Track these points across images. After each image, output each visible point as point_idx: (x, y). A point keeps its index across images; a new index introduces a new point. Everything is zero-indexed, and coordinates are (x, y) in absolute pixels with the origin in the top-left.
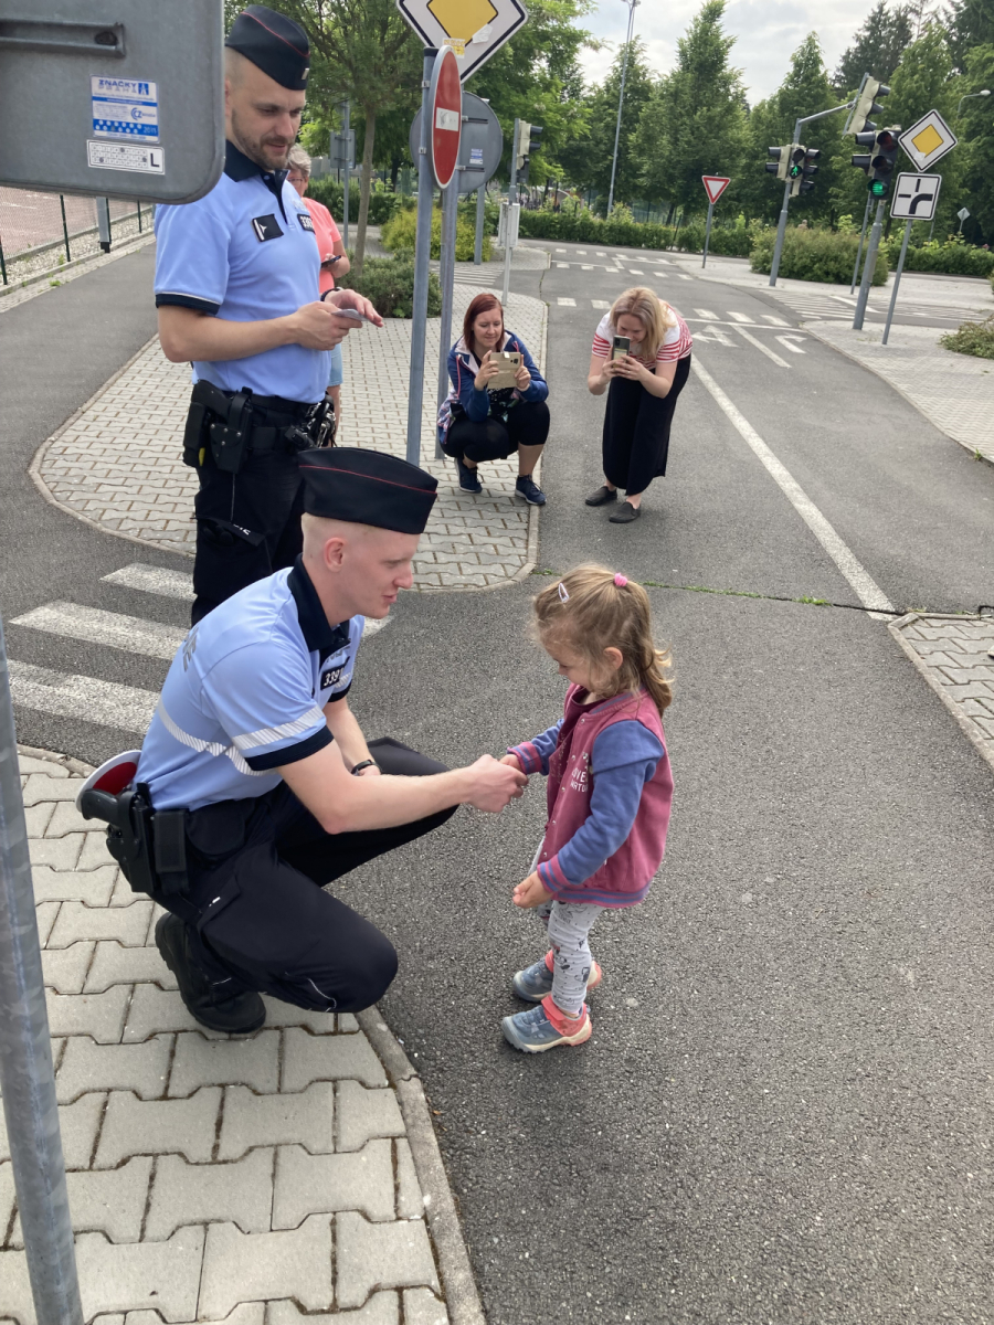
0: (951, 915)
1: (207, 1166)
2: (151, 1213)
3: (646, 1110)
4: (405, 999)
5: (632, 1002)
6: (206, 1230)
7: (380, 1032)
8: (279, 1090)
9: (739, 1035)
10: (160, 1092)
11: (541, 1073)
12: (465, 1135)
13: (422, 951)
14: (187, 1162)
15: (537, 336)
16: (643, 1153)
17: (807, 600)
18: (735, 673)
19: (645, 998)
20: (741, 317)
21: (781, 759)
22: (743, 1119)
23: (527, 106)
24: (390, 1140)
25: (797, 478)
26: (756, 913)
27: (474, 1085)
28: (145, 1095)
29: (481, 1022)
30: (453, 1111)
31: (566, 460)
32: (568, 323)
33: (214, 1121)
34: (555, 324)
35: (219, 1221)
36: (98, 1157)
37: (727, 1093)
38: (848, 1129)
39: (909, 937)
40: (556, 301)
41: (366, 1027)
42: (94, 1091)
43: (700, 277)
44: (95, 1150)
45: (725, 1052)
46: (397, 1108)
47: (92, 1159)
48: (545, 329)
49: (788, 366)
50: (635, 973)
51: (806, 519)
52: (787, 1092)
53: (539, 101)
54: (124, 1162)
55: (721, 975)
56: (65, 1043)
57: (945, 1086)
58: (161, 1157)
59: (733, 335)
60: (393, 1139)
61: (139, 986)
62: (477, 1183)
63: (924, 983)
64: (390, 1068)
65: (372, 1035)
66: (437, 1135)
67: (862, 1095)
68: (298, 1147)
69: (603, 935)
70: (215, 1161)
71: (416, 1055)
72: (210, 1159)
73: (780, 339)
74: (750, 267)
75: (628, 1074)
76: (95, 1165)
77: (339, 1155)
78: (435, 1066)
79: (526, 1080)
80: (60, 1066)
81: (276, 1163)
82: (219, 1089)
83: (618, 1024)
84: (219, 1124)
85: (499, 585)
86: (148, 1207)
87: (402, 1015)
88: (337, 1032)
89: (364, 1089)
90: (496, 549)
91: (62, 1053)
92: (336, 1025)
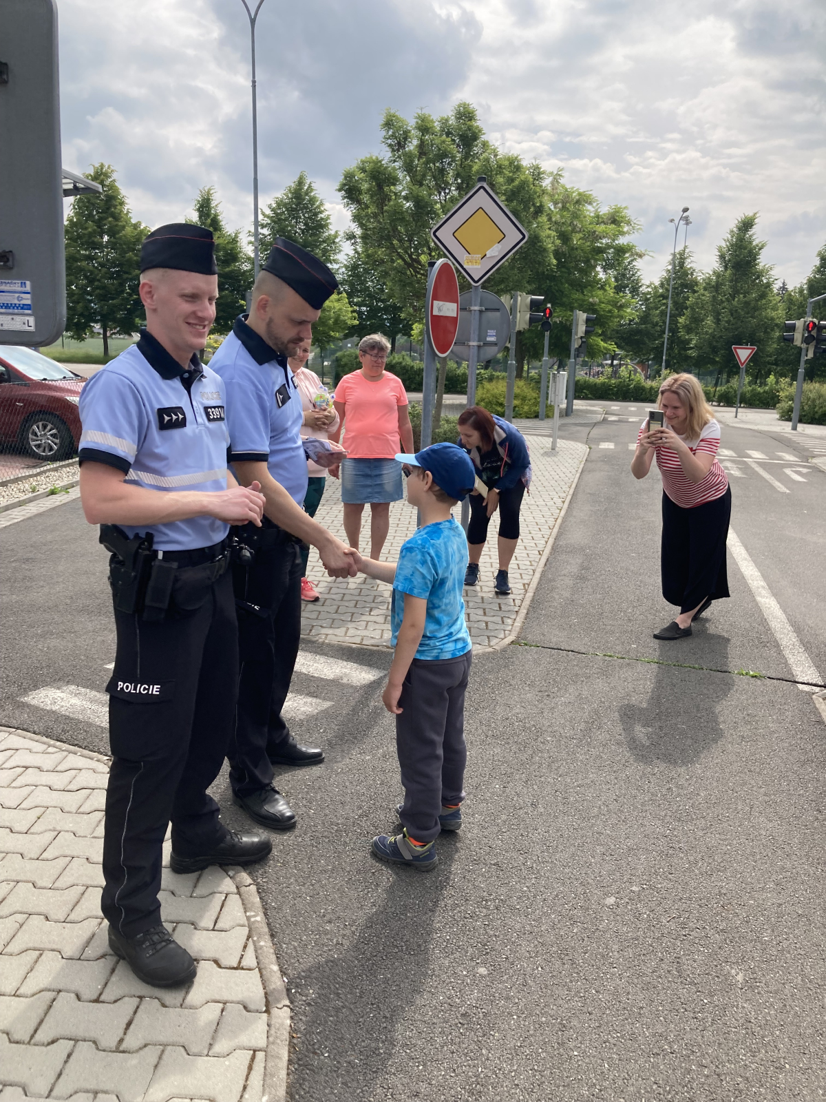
0: (796, 932)
1: (110, 1053)
2: (60, 1080)
3: (466, 1055)
4: (298, 949)
5: (482, 971)
6: (95, 1097)
7: (272, 971)
8: (181, 1005)
9: (567, 1006)
10: (95, 997)
11: (388, 1016)
12: (311, 1055)
13: (324, 916)
14: (98, 1049)
15: (574, 471)
16: (451, 1088)
17: (744, 672)
18: (661, 728)
19: (495, 969)
20: (757, 455)
21: (679, 795)
22: (547, 1073)
23: (584, 301)
24: (252, 1052)
25: (765, 577)
26: (614, 913)
27: (331, 1018)
28: (84, 997)
29: (353, 972)
30: (308, 1036)
31: (567, 562)
32: (603, 461)
33: (127, 1022)
34: (592, 461)
35: (106, 1092)
36: (36, 1036)
37: (540, 1050)
38: (639, 1092)
39: (749, 947)
40: (599, 445)
41: (262, 966)
42: (49, 990)
43: (731, 425)
44: (36, 1031)
45: (549, 1018)
46: (266, 1028)
47: (32, 1037)
48: (582, 466)
49: (788, 491)
50: (493, 949)
51: (764, 609)
52: (594, 1057)
53: (592, 296)
55: (567, 958)
56: (41, 955)
57: (742, 1069)
58: (80, 1042)
59: (745, 468)
60: (255, 1051)
62: (309, 1092)
63: (750, 985)
64: (270, 998)
65: (264, 973)
66: (289, 1052)
67: (661, 1067)
68: (181, 1048)
69: (476, 918)
70: (118, 1050)
71: (293, 991)
72: (114, 1049)
73: (788, 471)
74: (778, 416)
75: (460, 1025)
76: (32, 1041)
77: (209, 1058)
78: (305, 1001)
79: (375, 1019)
80: (31, 970)
81: (160, 1058)
82: (138, 1000)
83: (465, 986)
84: (129, 1024)
85: (480, 651)
86: (60, 1075)
87: (292, 961)
88: (239, 967)
89: (244, 1011)
90: (487, 626)
91: (36, 962)
92: (240, 962)
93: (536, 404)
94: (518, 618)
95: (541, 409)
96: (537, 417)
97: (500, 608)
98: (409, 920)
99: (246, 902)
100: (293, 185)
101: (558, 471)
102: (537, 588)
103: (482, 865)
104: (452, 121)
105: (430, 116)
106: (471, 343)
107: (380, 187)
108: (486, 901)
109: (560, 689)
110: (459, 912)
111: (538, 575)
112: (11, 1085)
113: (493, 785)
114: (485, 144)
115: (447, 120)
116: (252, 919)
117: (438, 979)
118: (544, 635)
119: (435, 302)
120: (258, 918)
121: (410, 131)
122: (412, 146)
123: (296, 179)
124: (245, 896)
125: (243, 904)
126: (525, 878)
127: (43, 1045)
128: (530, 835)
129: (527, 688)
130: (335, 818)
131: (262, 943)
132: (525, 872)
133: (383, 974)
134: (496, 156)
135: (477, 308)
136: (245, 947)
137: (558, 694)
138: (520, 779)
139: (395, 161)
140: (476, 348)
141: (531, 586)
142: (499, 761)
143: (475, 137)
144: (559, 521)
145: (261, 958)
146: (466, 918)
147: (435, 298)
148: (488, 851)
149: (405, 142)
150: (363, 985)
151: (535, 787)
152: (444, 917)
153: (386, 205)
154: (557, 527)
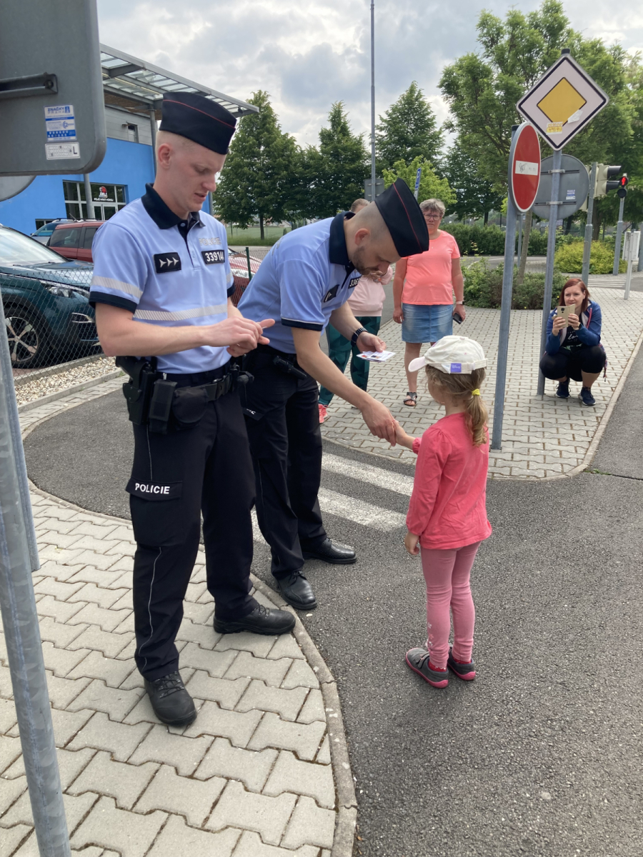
1: (196, 830)
4: (369, 750)
5: (546, 795)
7: (343, 768)
8: (261, 791)
10: (190, 773)
11: (449, 831)
13: (395, 719)
14: (186, 824)
19: (559, 794)
24: (319, 849)
27: (394, 826)
28: (181, 772)
29: (418, 780)
30: (371, 841)
31: (638, 397)
33: (213, 801)
36: (138, 804)
41: (335, 763)
42: (154, 762)
44: (138, 799)
46: (333, 826)
47: (135, 804)
50: (557, 773)
54: (151, 812)
56: (152, 727)
58: (173, 815)
60: (322, 848)
61: (207, 702)
64: (339, 796)
65: (337, 769)
68: (257, 834)
69: (540, 738)
70: (203, 829)
71: (361, 792)
72: (200, 826)
75: (520, 852)
76: (134, 810)
77: (280, 849)
78: (371, 804)
79: (436, 833)
80: (143, 740)
81: (238, 841)
82: (225, 781)
83: (527, 810)
84: (215, 804)
85: (553, 478)
86: (152, 845)
87: (363, 761)
88: (314, 761)
89: (316, 806)
90: (561, 454)
91: (148, 733)
92: (316, 756)
93: (611, 261)
94: (591, 449)
95: (614, 266)
96: (611, 272)
97: (574, 438)
98: (474, 732)
99: (326, 698)
100: (405, 93)
101: (630, 318)
102: (609, 421)
103: (548, 683)
104: (541, 15)
105: (520, 12)
106: (551, 203)
107: (475, 79)
108: (551, 720)
109: (630, 515)
110: (524, 729)
111: (610, 409)
112: (110, 850)
113: (562, 604)
114: (569, 33)
115: (536, 15)
116: (331, 716)
117: (500, 798)
118: (615, 464)
119: (517, 162)
120: (336, 715)
121: (502, 28)
122: (505, 40)
123: (408, 88)
124: (326, 692)
125: (324, 700)
126: (591, 701)
127: (142, 814)
128: (597, 657)
129: (598, 513)
130: (411, 625)
131: (337, 740)
132: (591, 695)
133: (447, 786)
134: (579, 40)
135: (558, 171)
136: (322, 742)
137: (628, 519)
138: (589, 600)
139: (488, 56)
140: (556, 207)
141: (603, 419)
142: (568, 581)
143: (561, 27)
144: (631, 361)
145: (335, 754)
146: (531, 736)
147: (518, 157)
148: (555, 669)
149: (497, 37)
150: (427, 794)
151: (603, 609)
152: (508, 733)
153: (479, 95)
154: (629, 366)
